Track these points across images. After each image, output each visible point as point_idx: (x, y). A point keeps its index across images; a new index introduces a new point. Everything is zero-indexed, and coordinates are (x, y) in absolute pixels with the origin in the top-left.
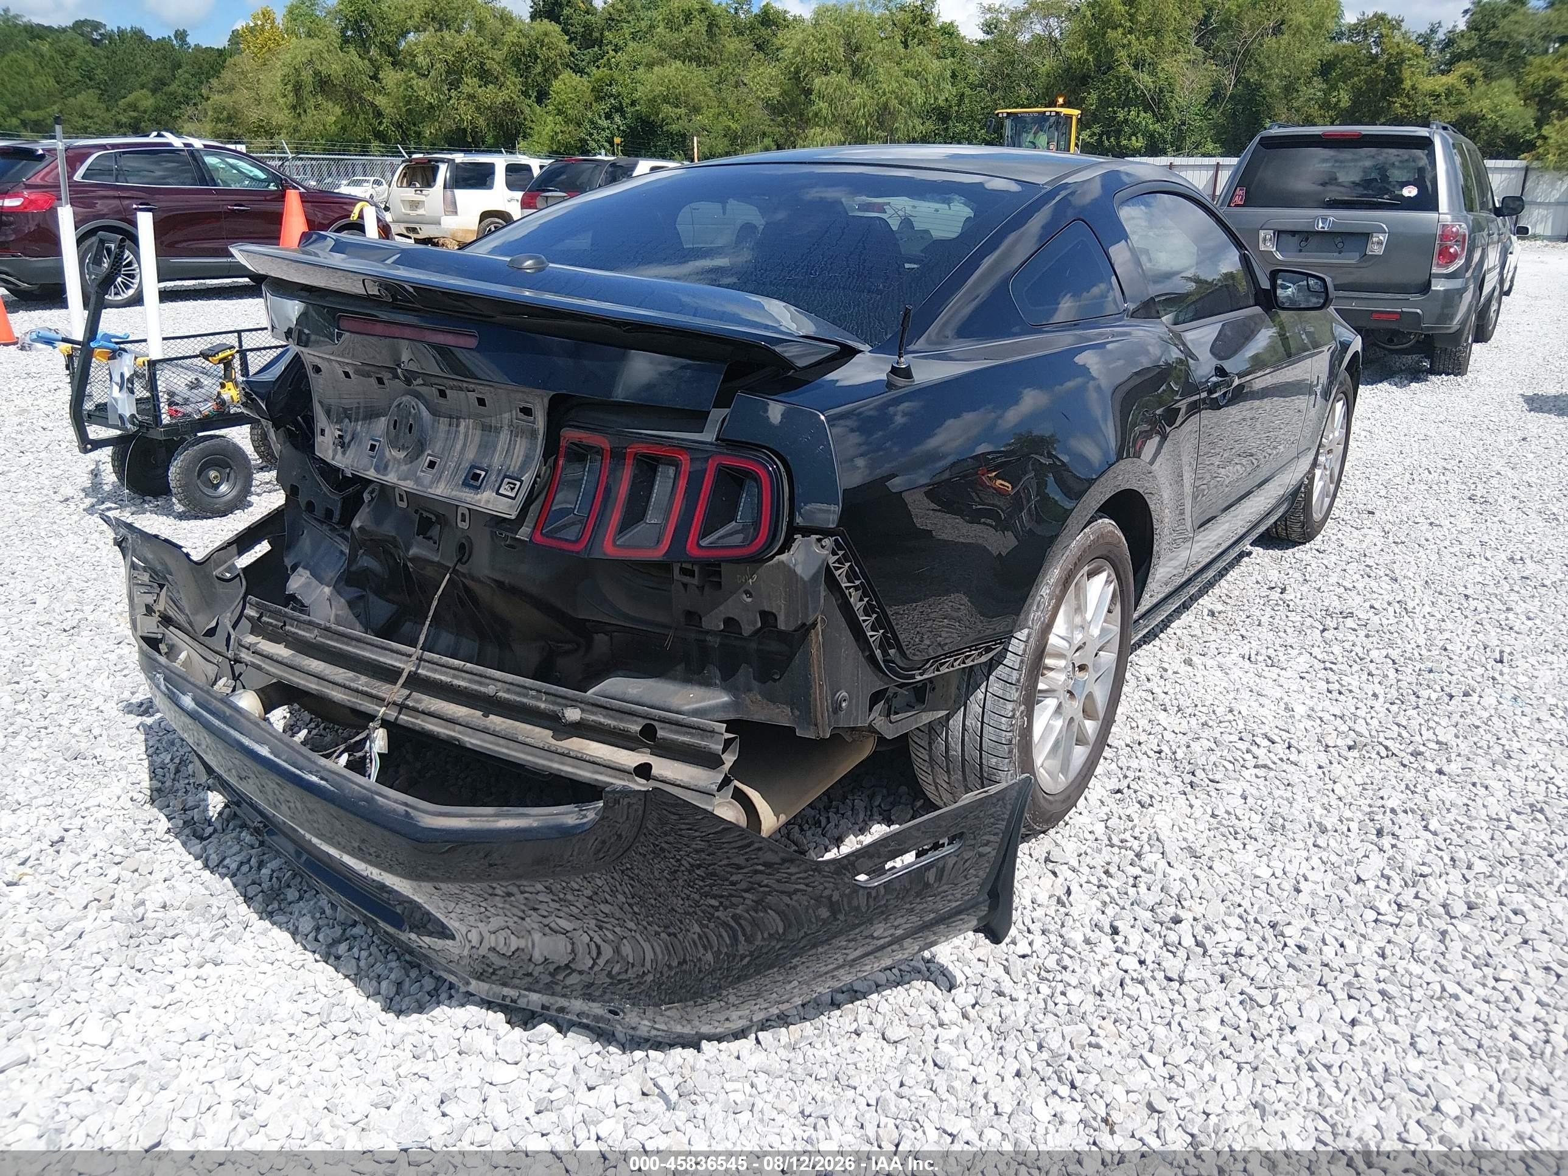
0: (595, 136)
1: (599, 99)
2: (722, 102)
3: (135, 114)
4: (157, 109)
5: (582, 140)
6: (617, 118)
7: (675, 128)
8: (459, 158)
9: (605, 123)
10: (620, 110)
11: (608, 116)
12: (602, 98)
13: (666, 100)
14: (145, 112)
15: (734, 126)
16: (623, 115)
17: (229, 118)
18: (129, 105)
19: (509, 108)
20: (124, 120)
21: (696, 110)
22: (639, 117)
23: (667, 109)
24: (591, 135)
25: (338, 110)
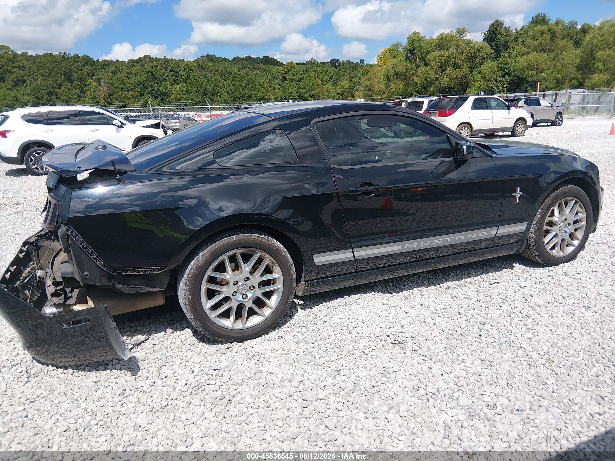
0: (497, 85)
1: (500, 70)
2: (555, 66)
3: (343, 90)
4: (350, 87)
5: (492, 87)
6: (507, 77)
7: (531, 79)
8: (410, 100)
9: (501, 79)
10: (508, 74)
11: (503, 77)
12: (502, 70)
13: (528, 68)
14: (346, 89)
15: (558, 76)
16: (510, 76)
17: (369, 90)
18: (341, 87)
19: (464, 77)
20: (339, 92)
21: (542, 71)
22: (516, 76)
23: (528, 72)
24: (495, 84)
25: (403, 83)
